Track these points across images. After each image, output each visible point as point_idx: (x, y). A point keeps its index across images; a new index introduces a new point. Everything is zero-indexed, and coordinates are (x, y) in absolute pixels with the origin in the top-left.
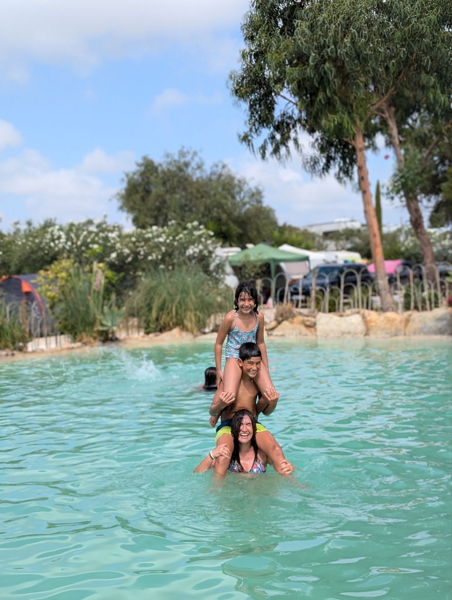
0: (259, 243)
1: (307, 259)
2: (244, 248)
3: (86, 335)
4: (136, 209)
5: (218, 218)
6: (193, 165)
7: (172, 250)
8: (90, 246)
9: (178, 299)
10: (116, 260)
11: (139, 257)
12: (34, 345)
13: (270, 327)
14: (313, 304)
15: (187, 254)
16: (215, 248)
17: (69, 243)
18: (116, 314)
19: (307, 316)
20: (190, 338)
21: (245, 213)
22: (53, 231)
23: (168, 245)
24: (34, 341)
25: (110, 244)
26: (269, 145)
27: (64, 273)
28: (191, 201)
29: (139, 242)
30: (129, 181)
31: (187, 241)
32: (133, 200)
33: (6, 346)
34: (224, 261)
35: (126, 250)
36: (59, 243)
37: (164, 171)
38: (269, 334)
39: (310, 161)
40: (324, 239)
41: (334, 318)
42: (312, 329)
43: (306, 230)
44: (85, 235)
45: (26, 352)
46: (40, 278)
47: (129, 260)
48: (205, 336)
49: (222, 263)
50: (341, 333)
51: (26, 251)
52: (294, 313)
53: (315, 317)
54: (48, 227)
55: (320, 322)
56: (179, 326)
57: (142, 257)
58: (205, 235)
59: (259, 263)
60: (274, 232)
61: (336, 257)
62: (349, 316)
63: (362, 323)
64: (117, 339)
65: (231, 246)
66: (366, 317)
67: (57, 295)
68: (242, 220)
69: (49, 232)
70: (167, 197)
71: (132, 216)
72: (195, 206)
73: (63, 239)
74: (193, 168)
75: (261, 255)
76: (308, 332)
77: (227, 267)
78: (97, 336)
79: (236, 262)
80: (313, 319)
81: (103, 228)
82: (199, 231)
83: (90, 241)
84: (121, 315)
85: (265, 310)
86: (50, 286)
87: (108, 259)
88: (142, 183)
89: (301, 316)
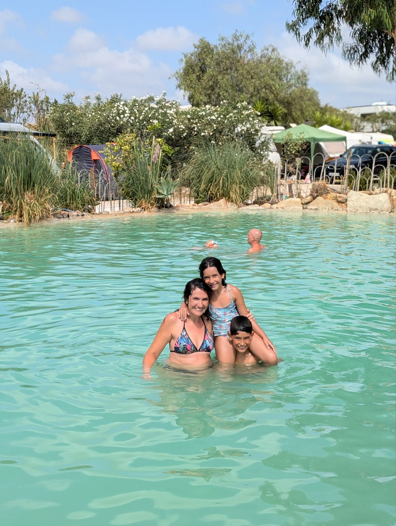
0: (302, 123)
1: (344, 139)
2: (287, 127)
3: (145, 202)
4: (192, 87)
5: (266, 99)
6: (245, 48)
7: (222, 127)
8: (151, 121)
9: (225, 172)
10: (172, 135)
11: (193, 133)
12: (100, 208)
13: (306, 201)
14: (346, 182)
15: (236, 131)
16: (261, 127)
17: (132, 118)
18: (171, 184)
19: (340, 193)
20: (234, 208)
21: (291, 94)
22: (119, 106)
23: (219, 123)
24: (100, 204)
25: (168, 120)
26: (314, 34)
27: (127, 146)
28: (241, 82)
29: (193, 119)
30: (187, 61)
31: (236, 119)
32: (190, 79)
33: (77, 208)
34: (268, 139)
35: (182, 126)
36: (124, 117)
37: (219, 52)
38: (304, 207)
39: (351, 49)
40: (361, 121)
41: (363, 195)
42: (343, 204)
43: (346, 111)
44: (146, 111)
45: (94, 214)
46: (107, 150)
47: (184, 135)
48: (248, 207)
49: (267, 141)
50: (369, 210)
51: (95, 123)
52: (328, 190)
53: (346, 194)
54: (115, 102)
55: (351, 199)
56: (225, 197)
57: (196, 133)
58: (253, 114)
59: (300, 141)
60: (316, 113)
61: (372, 138)
62: (378, 194)
63: (389, 201)
64: (171, 206)
65: (276, 125)
66: (392, 196)
67: (121, 165)
68: (287, 100)
69: (115, 107)
70: (219, 77)
71: (188, 94)
72: (245, 86)
73: (127, 113)
74: (245, 51)
75: (302, 135)
76: (339, 207)
77: (271, 144)
78: (154, 202)
79: (280, 140)
80: (345, 196)
81: (162, 104)
82: (248, 111)
83: (151, 117)
84: (175, 186)
85: (301, 185)
86: (115, 157)
87: (166, 134)
88: (199, 64)
89: (335, 193)
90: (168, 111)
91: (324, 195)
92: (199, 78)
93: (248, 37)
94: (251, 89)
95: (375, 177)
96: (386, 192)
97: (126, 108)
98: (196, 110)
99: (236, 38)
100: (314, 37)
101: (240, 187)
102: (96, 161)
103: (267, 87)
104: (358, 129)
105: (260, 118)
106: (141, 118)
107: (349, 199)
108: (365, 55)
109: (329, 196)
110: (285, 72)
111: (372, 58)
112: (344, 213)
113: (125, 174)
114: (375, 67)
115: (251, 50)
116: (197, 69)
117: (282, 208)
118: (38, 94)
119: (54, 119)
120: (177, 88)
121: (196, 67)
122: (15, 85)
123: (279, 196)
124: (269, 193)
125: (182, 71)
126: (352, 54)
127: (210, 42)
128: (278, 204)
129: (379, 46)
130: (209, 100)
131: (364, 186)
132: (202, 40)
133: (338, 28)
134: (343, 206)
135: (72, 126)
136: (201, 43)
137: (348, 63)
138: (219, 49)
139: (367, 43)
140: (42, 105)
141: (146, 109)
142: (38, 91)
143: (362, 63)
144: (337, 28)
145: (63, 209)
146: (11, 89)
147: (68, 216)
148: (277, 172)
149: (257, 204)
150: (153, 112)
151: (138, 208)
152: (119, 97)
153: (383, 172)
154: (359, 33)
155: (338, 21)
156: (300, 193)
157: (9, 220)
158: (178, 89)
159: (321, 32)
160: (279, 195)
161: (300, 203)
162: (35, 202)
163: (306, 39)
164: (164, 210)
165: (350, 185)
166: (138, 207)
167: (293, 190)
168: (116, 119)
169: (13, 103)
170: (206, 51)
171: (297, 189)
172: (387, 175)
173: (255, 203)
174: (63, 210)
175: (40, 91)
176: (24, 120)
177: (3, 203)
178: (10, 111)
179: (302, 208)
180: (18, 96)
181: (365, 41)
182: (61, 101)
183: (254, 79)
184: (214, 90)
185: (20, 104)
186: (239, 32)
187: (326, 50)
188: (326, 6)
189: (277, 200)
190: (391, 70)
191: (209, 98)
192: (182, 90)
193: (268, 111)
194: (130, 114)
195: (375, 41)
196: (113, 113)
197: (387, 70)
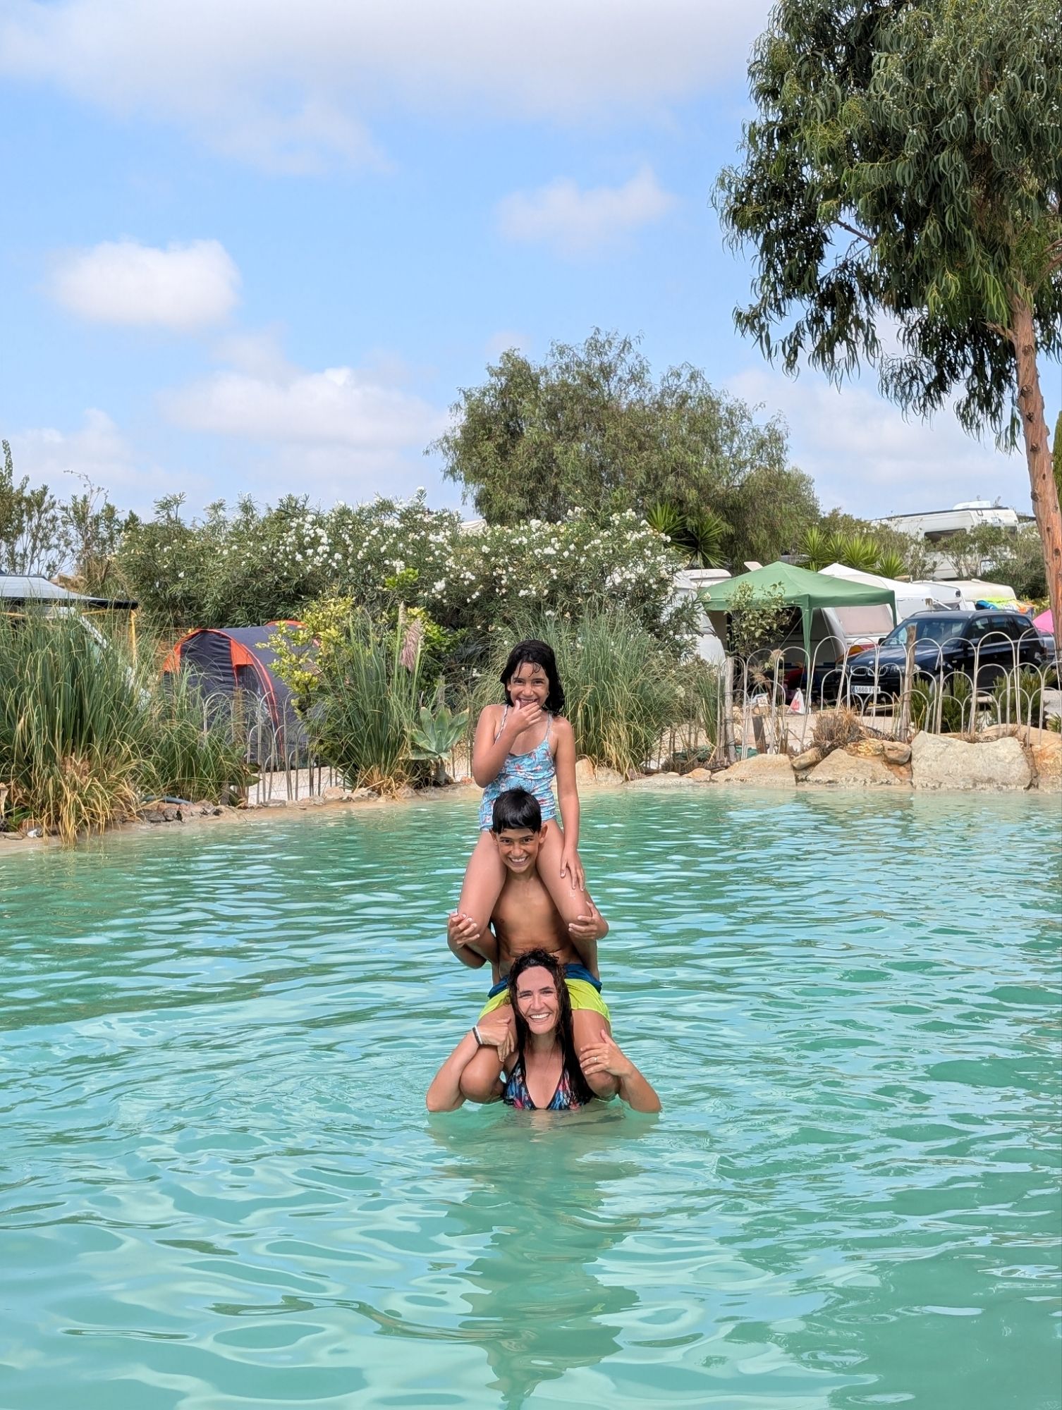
0: (774, 559)
1: (889, 598)
2: (737, 570)
3: (380, 772)
4: (485, 475)
5: (678, 499)
6: (619, 372)
7: (572, 574)
8: (387, 562)
9: (589, 691)
10: (444, 597)
11: (497, 590)
12: (261, 791)
13: (803, 762)
14: (906, 709)
15: (609, 585)
16: (673, 572)
17: (338, 556)
18: (448, 723)
19: (892, 740)
20: (615, 782)
21: (742, 486)
22: (300, 526)
23: (564, 563)
24: (261, 782)
25: (431, 558)
26: (808, 336)
27: (332, 627)
28: (614, 459)
29: (496, 556)
30: (472, 410)
31: (609, 554)
32: (479, 453)
33: (202, 794)
34: (694, 603)
35: (468, 574)
36: (316, 553)
37: (553, 385)
38: (800, 778)
39: (901, 373)
40: (928, 550)
41: (954, 744)
42: (902, 769)
43: (886, 526)
44: (375, 537)
45: (245, 808)
46: (276, 639)
47: (474, 597)
48: (650, 779)
49: (690, 606)
50: (971, 781)
51: (238, 572)
52: (860, 731)
53: (910, 742)
54: (291, 517)
55: (922, 753)
56: (590, 755)
57: (504, 591)
58: (652, 540)
59: (774, 607)
60: (808, 532)
61: (958, 594)
62: (992, 740)
63: (1022, 758)
64: (448, 782)
65: (707, 565)
66: (1031, 745)
67: (315, 679)
68: (734, 502)
69: (291, 528)
70: (558, 448)
71: (476, 491)
72: (623, 471)
73: (323, 544)
74: (620, 380)
75: (779, 589)
76: (893, 776)
77: (701, 616)
78: (404, 774)
79: (721, 603)
80: (905, 747)
81: (416, 520)
82: (639, 532)
83: (385, 552)
84: (459, 728)
85: (789, 719)
86: (299, 657)
87: (426, 594)
88: (502, 415)
89: (877, 738)
90: (432, 537)
91: (850, 745)
92: (503, 451)
93: (626, 345)
94: (640, 476)
95: (980, 695)
96: (1013, 734)
97: (320, 531)
98: (503, 533)
99: (596, 347)
100: (809, 345)
101: (628, 728)
102: (241, 669)
103: (680, 469)
104: (920, 573)
105: (671, 550)
106: (360, 555)
107: (916, 755)
108: (940, 384)
109: (863, 746)
110: (724, 431)
111: (958, 391)
112: (906, 788)
113: (328, 702)
114: (965, 417)
115: (636, 378)
116: (497, 429)
117: (742, 781)
118: (85, 500)
119: (128, 565)
120: (445, 477)
121: (496, 423)
122: (27, 479)
123: (732, 749)
124: (703, 741)
125: (458, 434)
126: (905, 384)
127: (529, 361)
128: (729, 769)
129: (972, 362)
130: (530, 506)
131: (954, 721)
132: (507, 355)
133: (868, 321)
134: (901, 773)
135: (177, 579)
136: (504, 364)
137: (896, 407)
138: (554, 376)
139: (942, 356)
140: (97, 528)
141: (374, 532)
142: (86, 491)
143: (933, 406)
144: (865, 322)
145: (166, 798)
146: (17, 487)
147: (179, 816)
148: (723, 686)
149: (673, 770)
150: (391, 541)
151: (363, 789)
152: (302, 503)
153: (1001, 683)
154: (919, 331)
155: (868, 303)
156: (786, 740)
157: (24, 831)
158: (450, 478)
159: (826, 331)
160: (730, 750)
161: (788, 766)
162: (93, 781)
163: (787, 349)
164: (432, 793)
165: (918, 717)
166: (361, 786)
167: (766, 733)
168: (294, 559)
169: (21, 522)
170: (520, 384)
171: (778, 729)
172: (1013, 691)
173: (667, 768)
174: (163, 801)
175: (92, 491)
176: (51, 567)
177: (9, 787)
178: (12, 543)
179: (794, 778)
180: (33, 506)
181: (937, 350)
182: (148, 516)
183: (647, 450)
184: (544, 480)
185: (39, 526)
186: (603, 334)
187: (839, 377)
188: (834, 267)
189: (726, 759)
190: (1007, 422)
191: (532, 502)
192: (459, 482)
193: (685, 530)
194: (329, 545)
195: (963, 351)
196: (286, 546)
197: (997, 423)
